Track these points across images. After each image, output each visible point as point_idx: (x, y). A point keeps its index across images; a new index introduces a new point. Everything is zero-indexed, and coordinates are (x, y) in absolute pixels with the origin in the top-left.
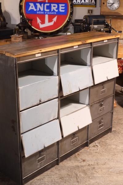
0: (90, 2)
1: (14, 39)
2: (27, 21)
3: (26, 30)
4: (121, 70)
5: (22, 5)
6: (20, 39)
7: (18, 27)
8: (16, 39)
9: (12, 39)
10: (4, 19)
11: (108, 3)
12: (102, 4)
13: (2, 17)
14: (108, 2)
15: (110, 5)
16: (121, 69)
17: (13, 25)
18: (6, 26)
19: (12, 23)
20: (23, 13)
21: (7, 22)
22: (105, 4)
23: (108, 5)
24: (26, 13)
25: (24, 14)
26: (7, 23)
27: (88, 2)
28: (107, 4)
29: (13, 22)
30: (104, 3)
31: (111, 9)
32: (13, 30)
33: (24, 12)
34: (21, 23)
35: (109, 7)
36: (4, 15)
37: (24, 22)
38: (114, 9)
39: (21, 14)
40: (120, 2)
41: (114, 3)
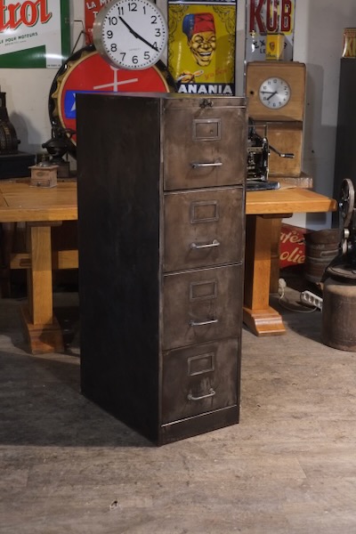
0: (220, 91)
1: (38, 174)
2: (68, 135)
3: (64, 157)
4: (301, 255)
5: (56, 99)
6: (53, 175)
7: (45, 150)
8: (43, 174)
9: (34, 175)
10: (13, 131)
11: (264, 93)
12: (248, 94)
13: (7, 126)
14: (262, 89)
15: (267, 96)
16: (301, 252)
17: (32, 145)
18: (17, 147)
19: (30, 142)
20: (58, 117)
21: (18, 138)
22: (256, 93)
23: (262, 96)
24: (65, 117)
25: (62, 120)
26: (19, 142)
27: (215, 92)
28: (261, 94)
29: (31, 140)
30: (252, 93)
31: (271, 106)
32: (34, 156)
33: (60, 114)
34: (53, 140)
35: (265, 102)
36: (12, 121)
37: (60, 137)
38: (277, 106)
39: (53, 118)
40: (290, 89)
41: (276, 92)
